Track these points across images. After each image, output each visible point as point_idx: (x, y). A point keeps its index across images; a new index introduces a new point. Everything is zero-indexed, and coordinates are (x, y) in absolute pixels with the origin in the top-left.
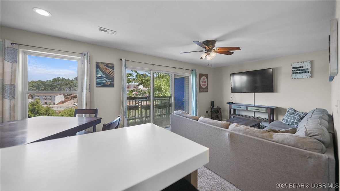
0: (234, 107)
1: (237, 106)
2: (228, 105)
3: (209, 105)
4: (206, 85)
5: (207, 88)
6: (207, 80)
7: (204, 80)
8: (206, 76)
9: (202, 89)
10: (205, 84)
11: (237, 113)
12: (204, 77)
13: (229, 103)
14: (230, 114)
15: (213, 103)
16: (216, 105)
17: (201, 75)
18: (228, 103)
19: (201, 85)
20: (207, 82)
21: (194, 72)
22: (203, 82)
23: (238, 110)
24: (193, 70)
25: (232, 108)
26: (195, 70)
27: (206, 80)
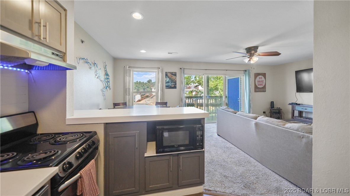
0: (298, 108)
1: (302, 107)
2: (291, 106)
3: (269, 106)
4: (264, 85)
5: (264, 87)
6: (265, 79)
7: (261, 80)
8: (264, 75)
9: (259, 89)
10: (262, 83)
11: (304, 115)
12: (260, 76)
13: (292, 104)
14: (293, 116)
15: (272, 104)
16: (276, 106)
17: (257, 75)
18: (290, 104)
19: (257, 85)
20: (264, 82)
21: (247, 72)
22: (258, 82)
23: (306, 112)
24: (246, 71)
25: (295, 110)
26: (249, 70)
27: (263, 79)
